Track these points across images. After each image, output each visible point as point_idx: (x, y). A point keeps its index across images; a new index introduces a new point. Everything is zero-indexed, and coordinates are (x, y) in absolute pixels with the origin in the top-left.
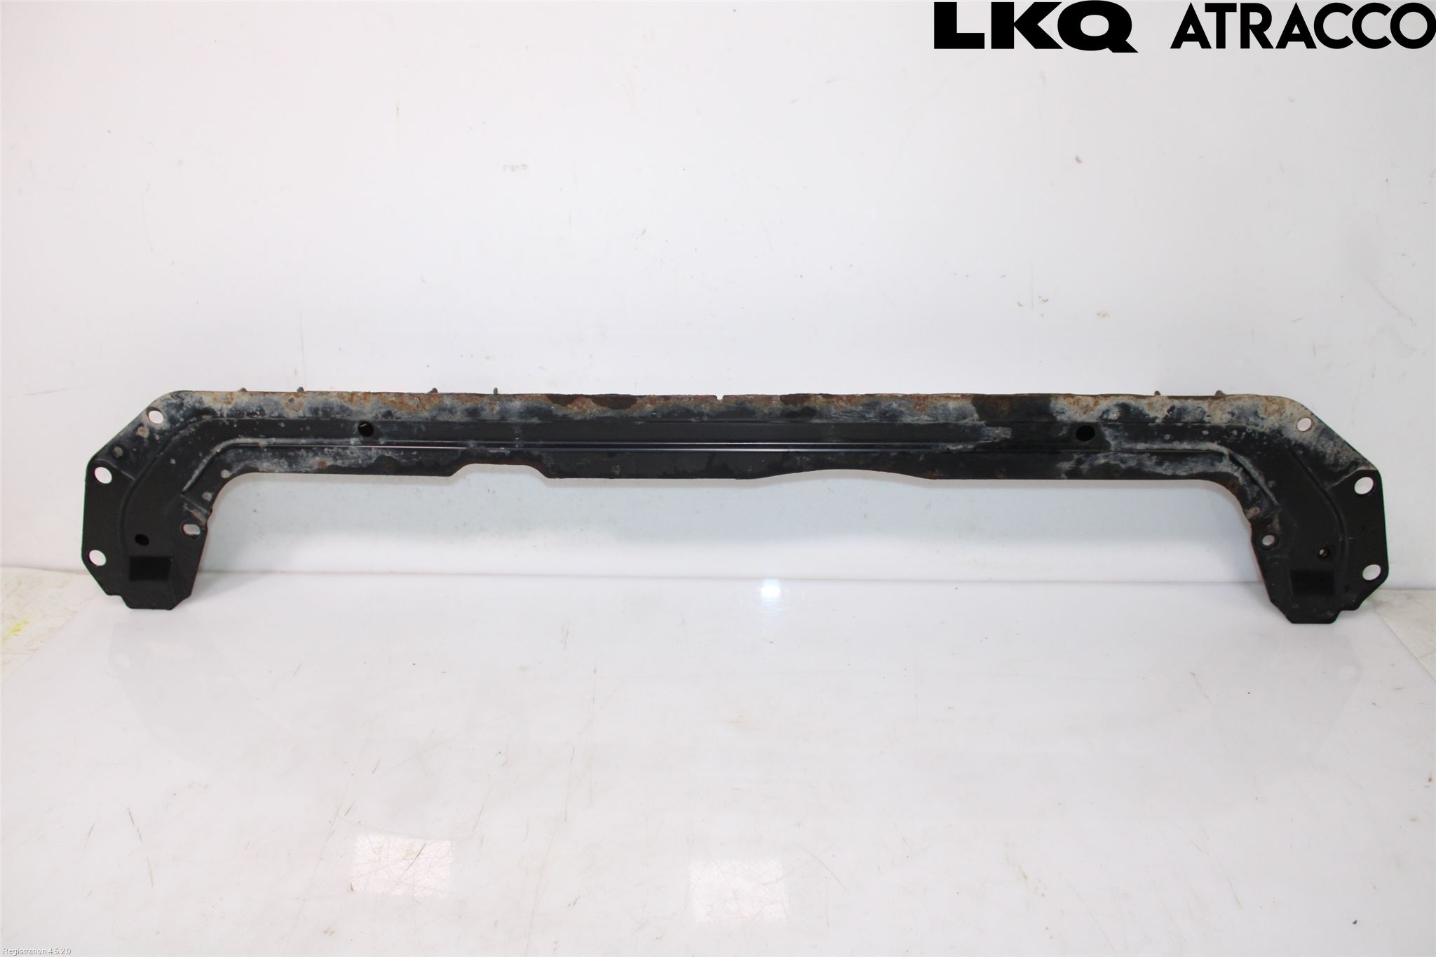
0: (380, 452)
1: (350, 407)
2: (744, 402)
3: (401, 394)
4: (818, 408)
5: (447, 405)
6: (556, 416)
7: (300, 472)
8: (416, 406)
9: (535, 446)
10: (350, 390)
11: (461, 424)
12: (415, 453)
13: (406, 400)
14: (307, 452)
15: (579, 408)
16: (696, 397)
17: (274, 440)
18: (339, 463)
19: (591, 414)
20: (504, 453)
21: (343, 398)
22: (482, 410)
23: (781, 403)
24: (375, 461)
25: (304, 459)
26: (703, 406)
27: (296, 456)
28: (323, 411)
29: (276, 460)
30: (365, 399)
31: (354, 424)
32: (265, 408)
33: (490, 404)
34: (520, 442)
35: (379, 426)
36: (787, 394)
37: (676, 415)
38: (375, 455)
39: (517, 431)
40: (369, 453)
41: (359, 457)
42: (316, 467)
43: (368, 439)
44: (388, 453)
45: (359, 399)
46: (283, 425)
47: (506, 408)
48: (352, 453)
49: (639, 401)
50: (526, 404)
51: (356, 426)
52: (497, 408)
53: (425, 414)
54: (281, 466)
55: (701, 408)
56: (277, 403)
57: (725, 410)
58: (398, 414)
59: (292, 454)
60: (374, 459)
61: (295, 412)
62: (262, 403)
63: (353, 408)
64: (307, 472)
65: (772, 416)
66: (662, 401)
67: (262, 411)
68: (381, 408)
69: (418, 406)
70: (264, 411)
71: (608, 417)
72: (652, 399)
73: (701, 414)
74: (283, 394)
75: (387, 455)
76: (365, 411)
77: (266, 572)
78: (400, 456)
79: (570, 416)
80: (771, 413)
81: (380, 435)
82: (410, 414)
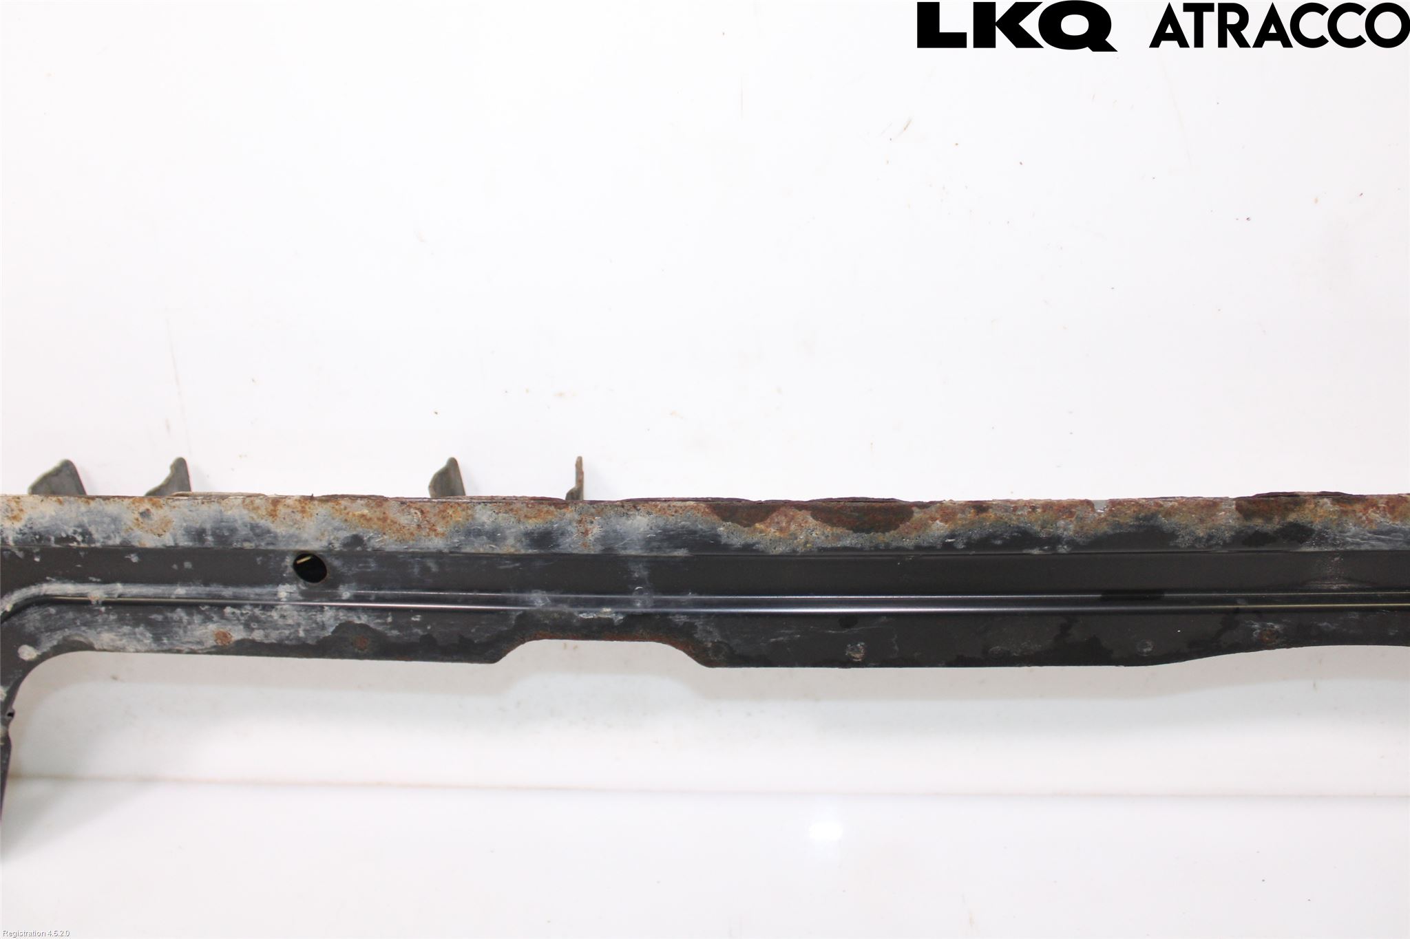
0: (342, 616)
1: (272, 527)
2: (1154, 515)
3: (380, 501)
4: (1317, 526)
5: (483, 524)
6: (726, 547)
7: (179, 652)
8: (415, 526)
9: (678, 604)
10: (271, 491)
11: (514, 558)
12: (417, 618)
13: (393, 513)
14: (190, 614)
15: (781, 530)
16: (1048, 506)
17: (119, 588)
18: (258, 635)
19: (806, 543)
20: (611, 620)
21: (257, 509)
22: (562, 534)
23: (1237, 515)
24: (334, 632)
25: (185, 627)
26: (1061, 523)
27: (167, 621)
28: (214, 534)
29: (126, 629)
30: (303, 511)
31: (283, 560)
32: (92, 529)
33: (580, 522)
34: (645, 596)
35: (337, 563)
36: (1251, 494)
37: (999, 542)
38: (332, 621)
39: (639, 572)
40: (319, 618)
41: (299, 625)
42: (211, 642)
43: (317, 587)
44: (359, 618)
45: (289, 510)
46: (134, 559)
47: (615, 531)
48: (283, 617)
49: (918, 514)
50: (661, 523)
51: (289, 561)
52: (596, 530)
53: (436, 543)
54: (139, 641)
55: (1057, 528)
56: (115, 520)
57: (1110, 532)
58: (376, 543)
59: (159, 617)
60: (332, 629)
61: (156, 537)
62: (85, 520)
63: (280, 529)
64: (193, 652)
65: (1213, 542)
66: (971, 514)
67: (86, 534)
68: (338, 529)
69: (419, 526)
70: (91, 535)
71: (845, 549)
72: (946, 510)
73: (1054, 541)
74: (126, 502)
75: (357, 622)
76: (305, 536)
77: (147, 780)
78: (385, 623)
79: (761, 547)
80: (1211, 537)
81: (339, 580)
82: (402, 541)
